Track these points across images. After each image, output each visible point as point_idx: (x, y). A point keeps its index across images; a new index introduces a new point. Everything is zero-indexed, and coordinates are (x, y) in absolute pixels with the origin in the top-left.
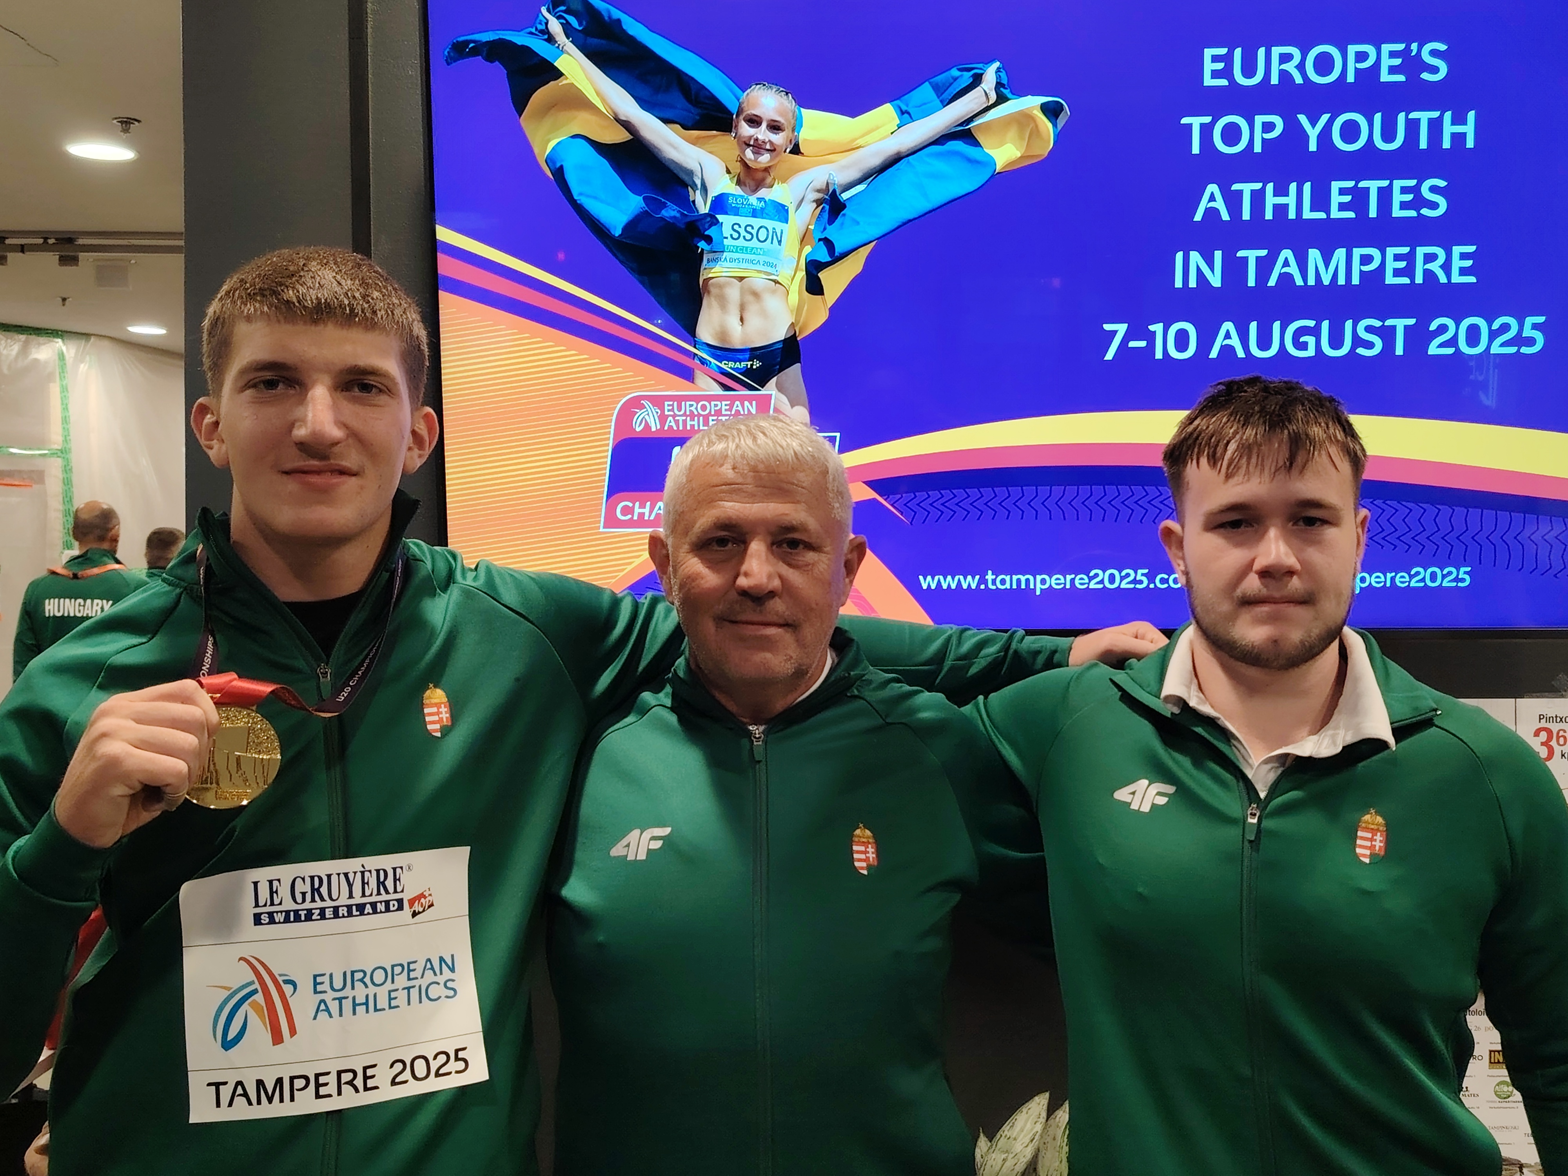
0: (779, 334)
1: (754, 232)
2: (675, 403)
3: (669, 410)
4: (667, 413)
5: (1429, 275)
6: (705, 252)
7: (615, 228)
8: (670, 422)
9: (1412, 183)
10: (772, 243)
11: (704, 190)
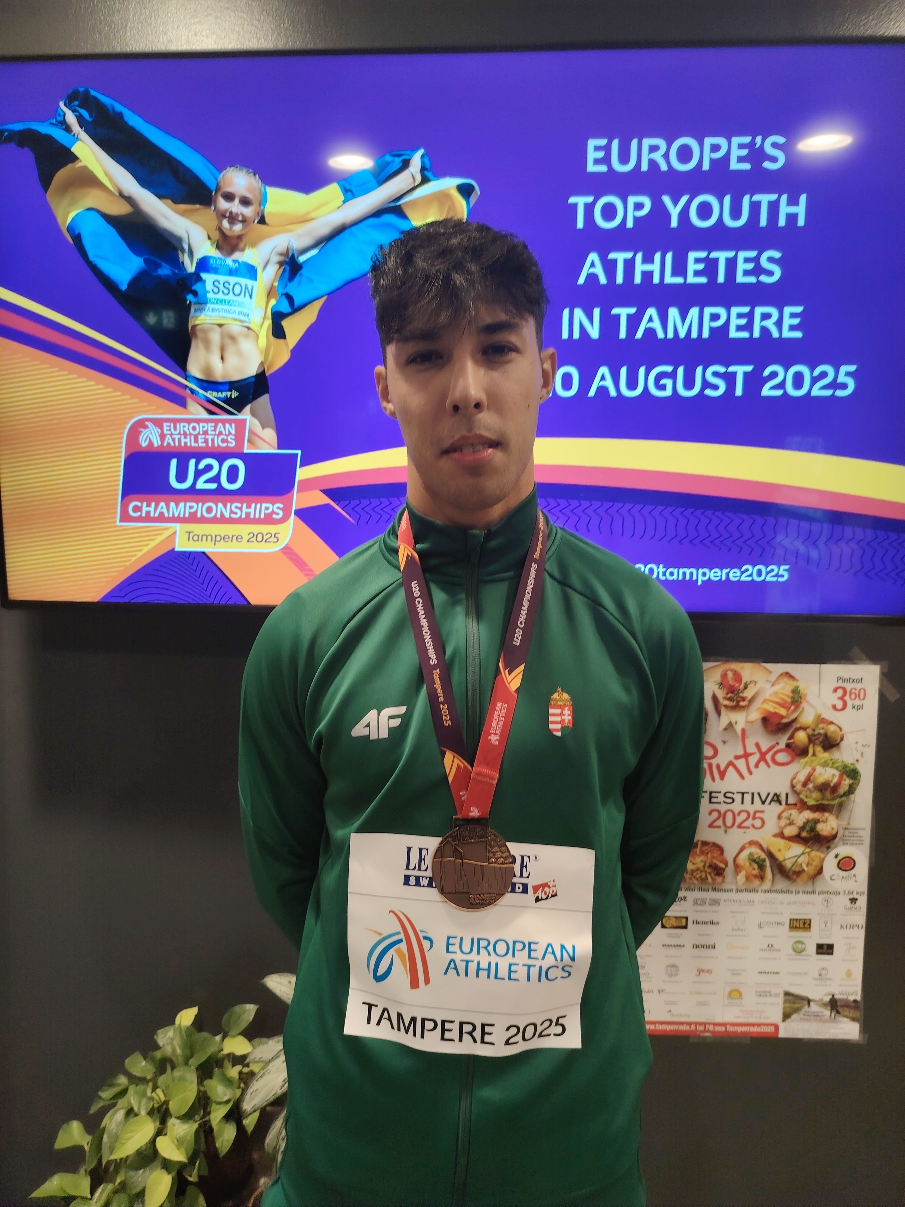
0: (252, 371)
2: (172, 424)
3: (167, 430)
4: (165, 432)
5: (765, 331)
6: (192, 303)
7: (122, 283)
8: (168, 440)
10: (245, 296)
11: (191, 253)
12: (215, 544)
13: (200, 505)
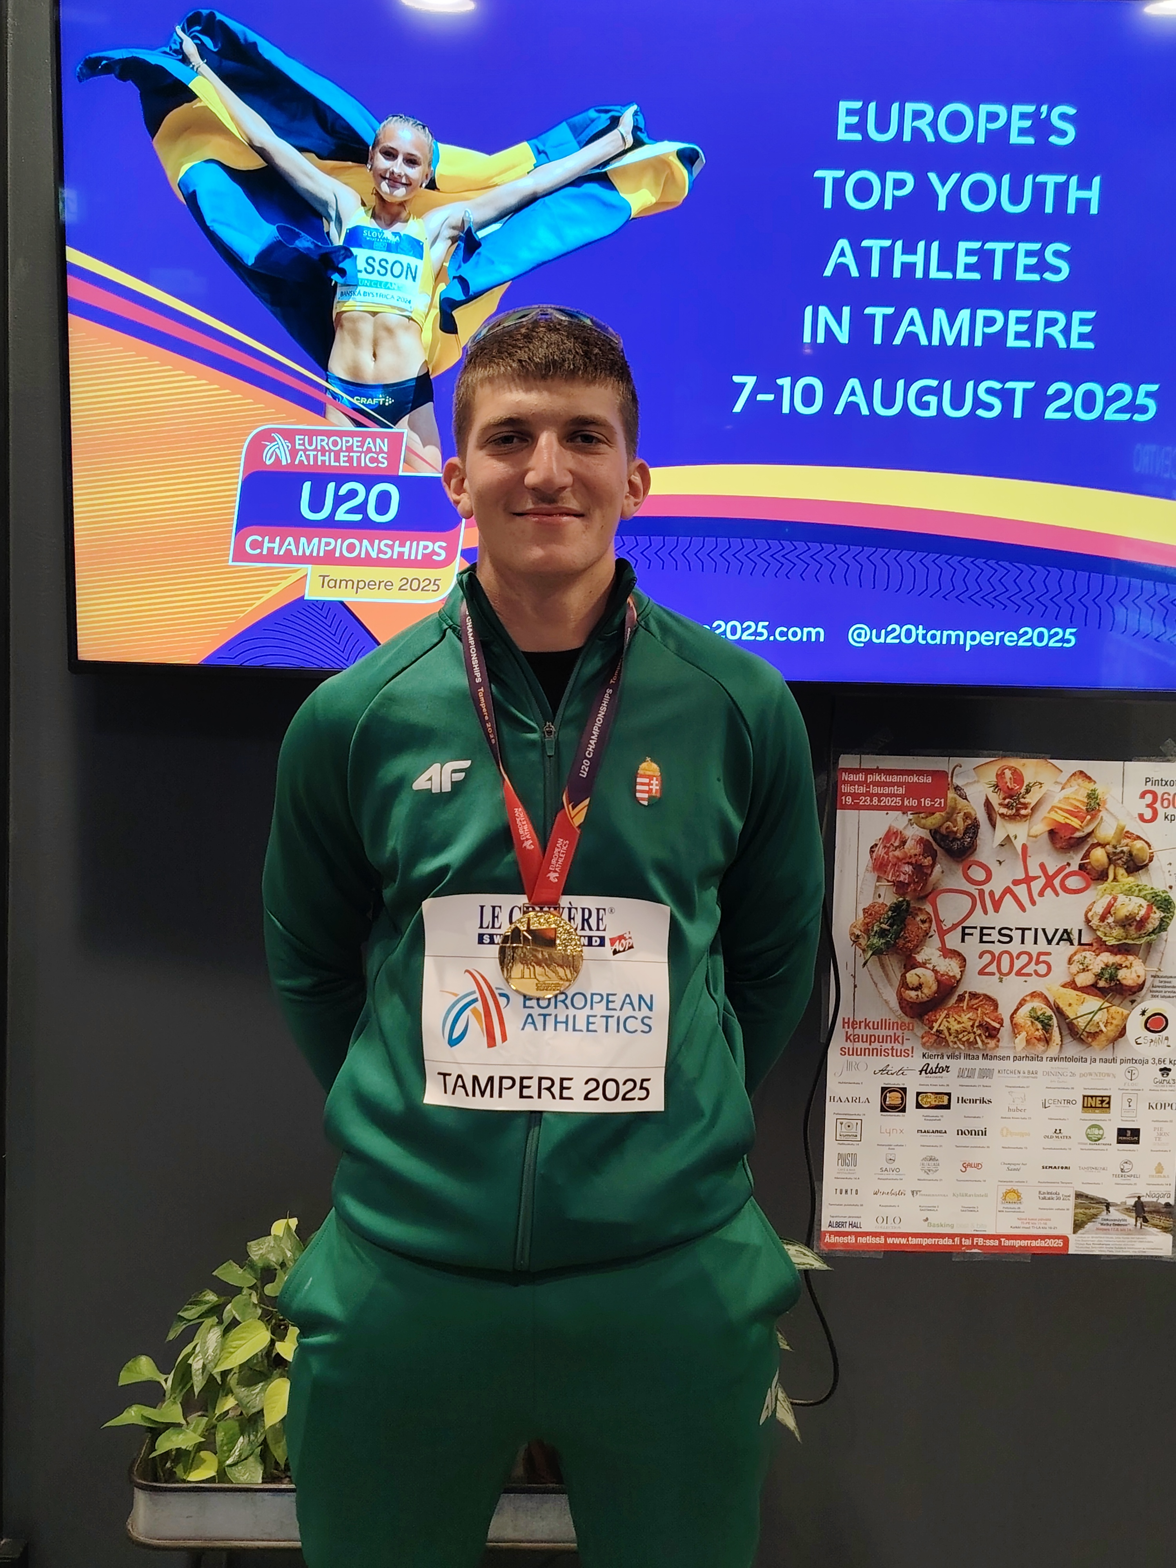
0: (412, 372)
1: (389, 267)
2: (307, 437)
3: (300, 444)
4: (297, 447)
5: (1049, 340)
6: (338, 285)
7: (248, 256)
8: (301, 457)
9: (1036, 246)
10: (406, 278)
11: (339, 221)
12: (357, 592)
13: (339, 541)
